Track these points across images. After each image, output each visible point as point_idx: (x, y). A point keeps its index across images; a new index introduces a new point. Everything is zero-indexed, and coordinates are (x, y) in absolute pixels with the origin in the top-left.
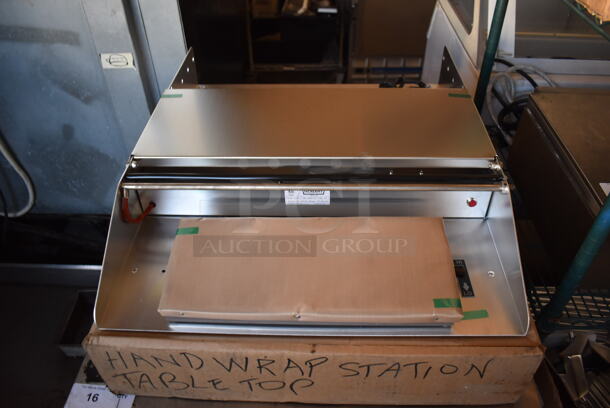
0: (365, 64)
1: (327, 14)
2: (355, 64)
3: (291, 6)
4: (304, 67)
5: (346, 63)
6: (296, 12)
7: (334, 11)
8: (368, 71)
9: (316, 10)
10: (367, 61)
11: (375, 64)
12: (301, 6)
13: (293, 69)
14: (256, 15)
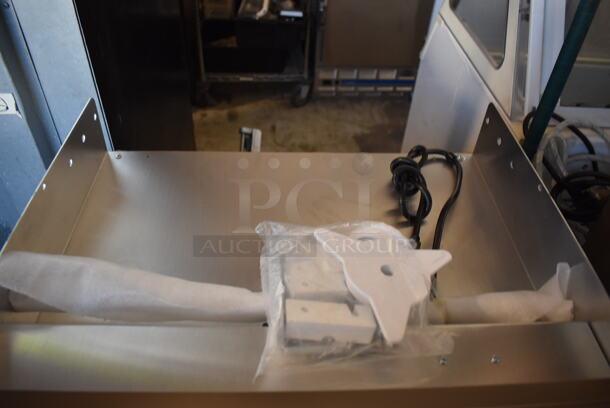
0: (334, 75)
1: (290, 17)
2: (322, 75)
3: (249, 6)
4: (264, 77)
5: (312, 74)
6: (255, 13)
7: (299, 14)
8: (337, 82)
9: (278, 13)
10: (335, 73)
11: (345, 75)
12: (261, 7)
13: (251, 79)
14: (208, 15)
